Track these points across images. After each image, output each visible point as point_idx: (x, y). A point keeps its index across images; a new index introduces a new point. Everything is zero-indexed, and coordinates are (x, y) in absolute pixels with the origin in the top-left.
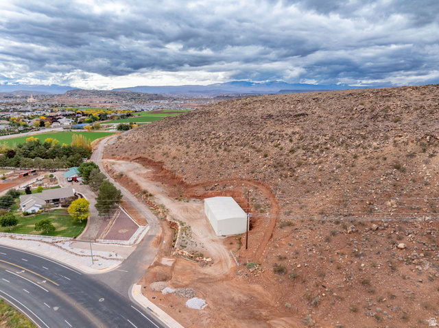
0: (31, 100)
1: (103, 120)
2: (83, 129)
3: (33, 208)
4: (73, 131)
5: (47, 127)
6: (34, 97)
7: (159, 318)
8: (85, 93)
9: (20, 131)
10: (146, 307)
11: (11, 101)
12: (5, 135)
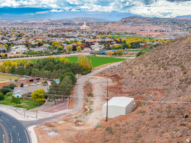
0: (84, 27)
1: (134, 48)
2: (106, 54)
3: (18, 95)
4: (97, 56)
5: (78, 52)
6: (88, 24)
7: (31, 134)
8: (140, 20)
9: (54, 53)
10: (29, 131)
11: (67, 27)
12: (41, 56)
